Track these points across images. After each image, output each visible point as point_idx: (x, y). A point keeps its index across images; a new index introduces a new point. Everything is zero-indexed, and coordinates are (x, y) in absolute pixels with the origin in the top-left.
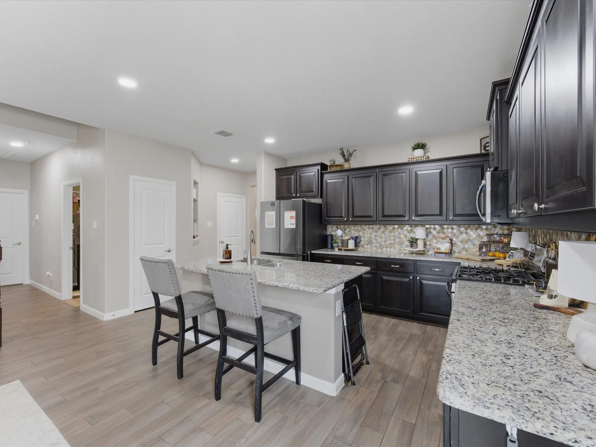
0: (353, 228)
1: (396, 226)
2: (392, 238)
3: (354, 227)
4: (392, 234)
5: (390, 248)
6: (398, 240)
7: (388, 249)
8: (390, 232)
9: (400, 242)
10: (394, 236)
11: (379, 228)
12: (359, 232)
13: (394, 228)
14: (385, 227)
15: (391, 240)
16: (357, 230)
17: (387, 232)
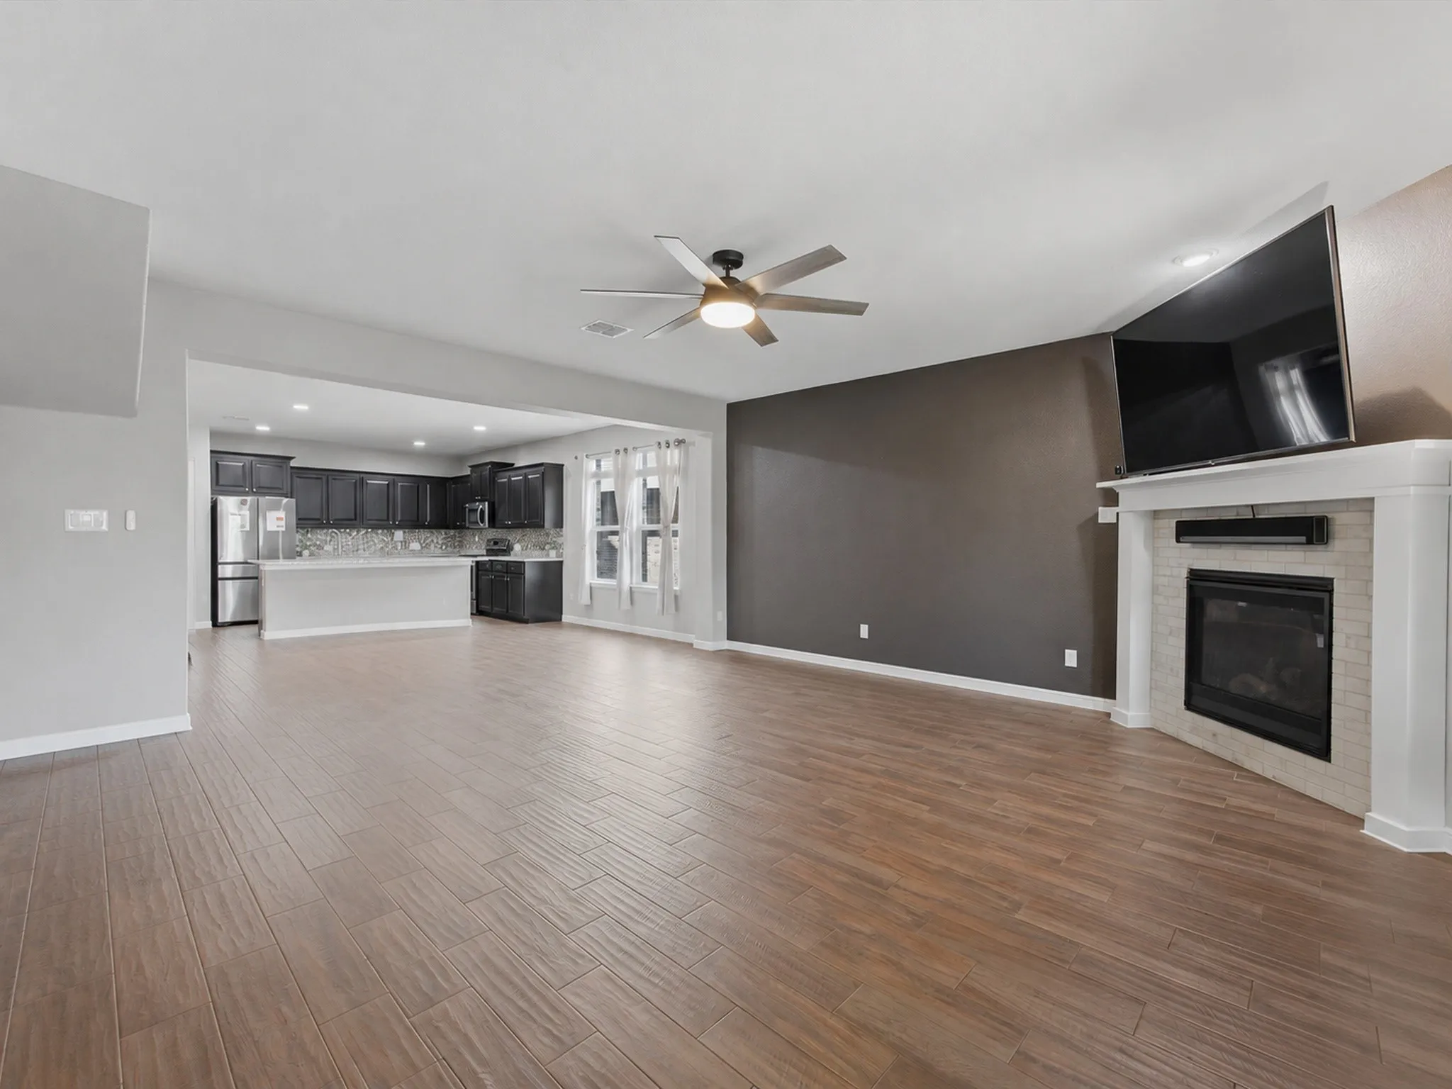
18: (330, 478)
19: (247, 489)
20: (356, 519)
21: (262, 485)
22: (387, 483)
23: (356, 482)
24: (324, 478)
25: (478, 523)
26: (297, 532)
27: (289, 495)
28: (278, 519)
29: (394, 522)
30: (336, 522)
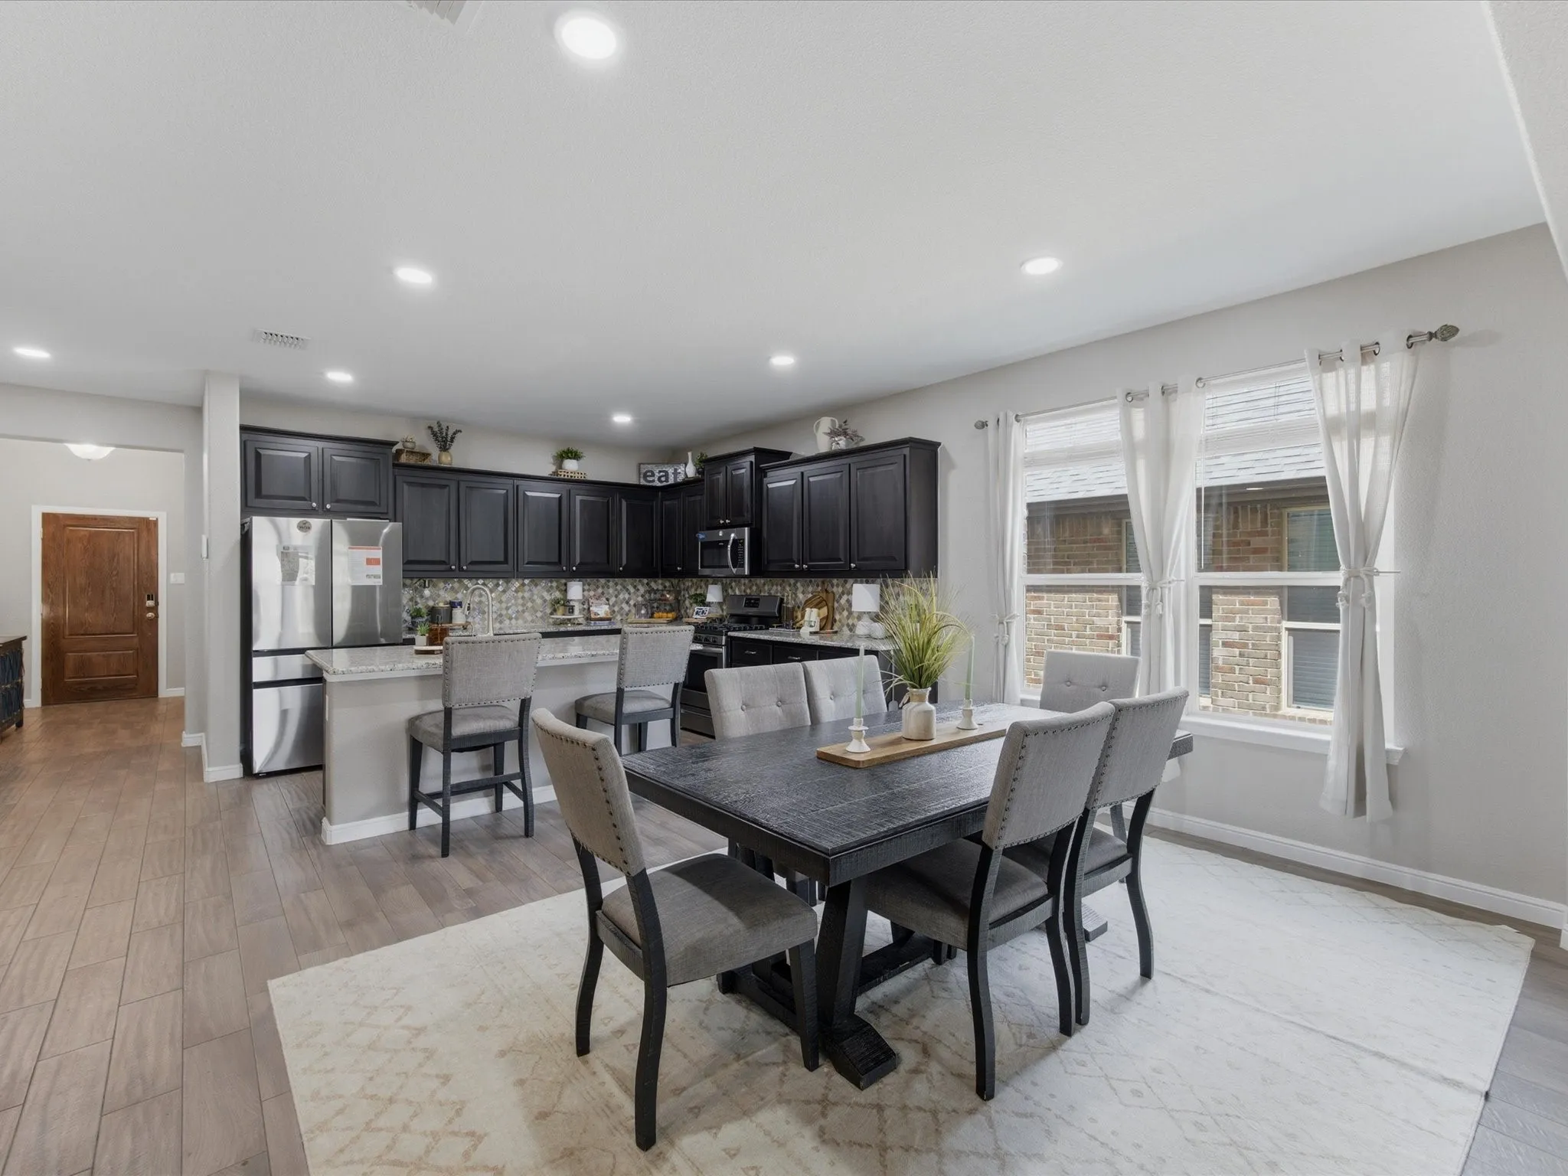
0: (441, 585)
1: (527, 581)
2: (520, 601)
3: (445, 583)
4: (520, 594)
5: (517, 619)
6: (529, 604)
7: (513, 621)
8: (517, 591)
9: (533, 607)
10: (523, 598)
11: (498, 585)
12: (457, 592)
13: (523, 585)
14: (507, 583)
15: (516, 605)
16: (452, 588)
17: (510, 593)
18: (463, 485)
19: (314, 505)
20: (506, 561)
21: (341, 497)
22: (557, 496)
23: (507, 494)
24: (453, 486)
25: (728, 567)
26: (405, 585)
27: (391, 515)
28: (370, 562)
29: (569, 566)
30: (473, 568)
